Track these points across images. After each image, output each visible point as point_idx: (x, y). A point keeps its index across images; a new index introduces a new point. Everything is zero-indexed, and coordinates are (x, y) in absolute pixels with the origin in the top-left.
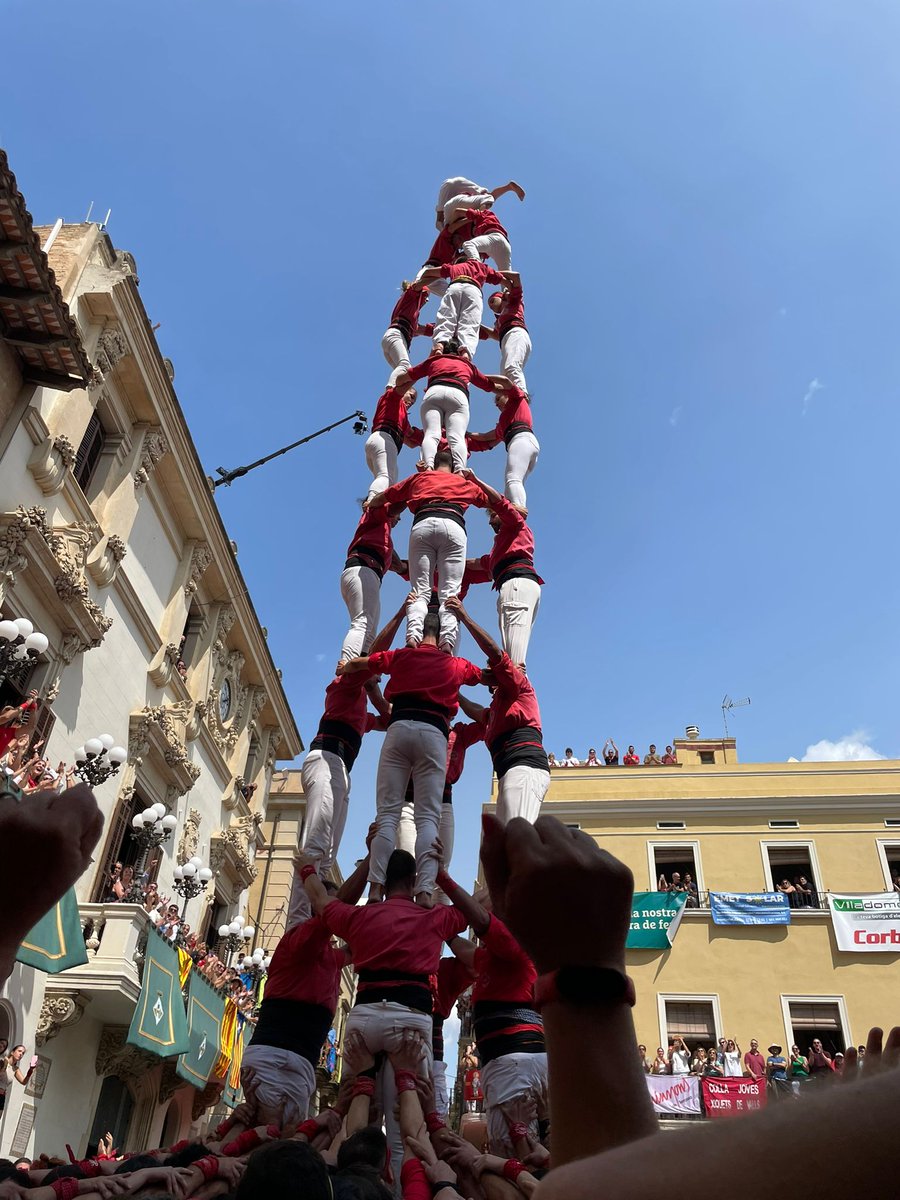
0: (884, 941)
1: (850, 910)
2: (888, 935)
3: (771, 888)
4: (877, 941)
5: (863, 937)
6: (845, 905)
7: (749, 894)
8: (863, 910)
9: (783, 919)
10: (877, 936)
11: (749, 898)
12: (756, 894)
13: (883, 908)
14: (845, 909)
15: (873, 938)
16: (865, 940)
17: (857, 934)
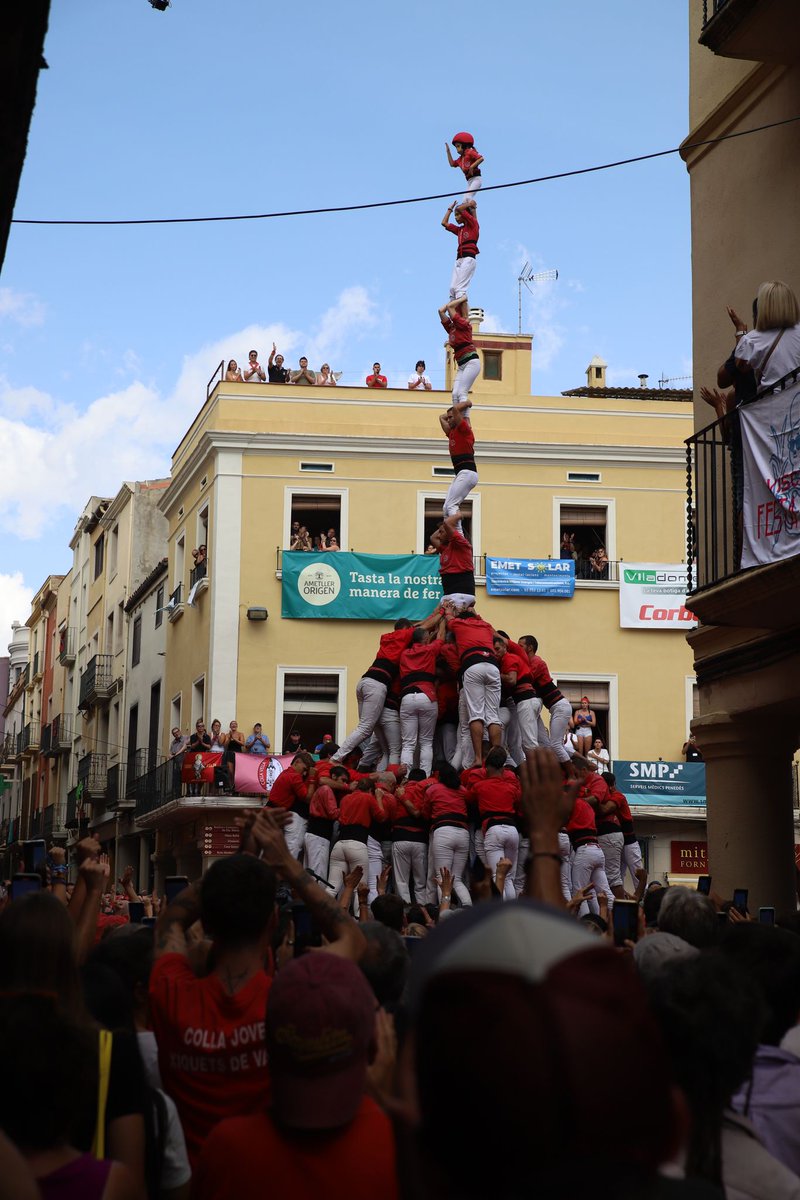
0: (671, 618)
1: (642, 582)
2: (677, 611)
3: (557, 555)
4: (663, 618)
5: (649, 613)
6: (637, 577)
7: (533, 561)
8: (655, 583)
9: (567, 591)
10: (664, 612)
11: (531, 566)
12: (539, 561)
13: (677, 581)
14: (636, 581)
15: (660, 615)
16: (651, 616)
17: (644, 609)
